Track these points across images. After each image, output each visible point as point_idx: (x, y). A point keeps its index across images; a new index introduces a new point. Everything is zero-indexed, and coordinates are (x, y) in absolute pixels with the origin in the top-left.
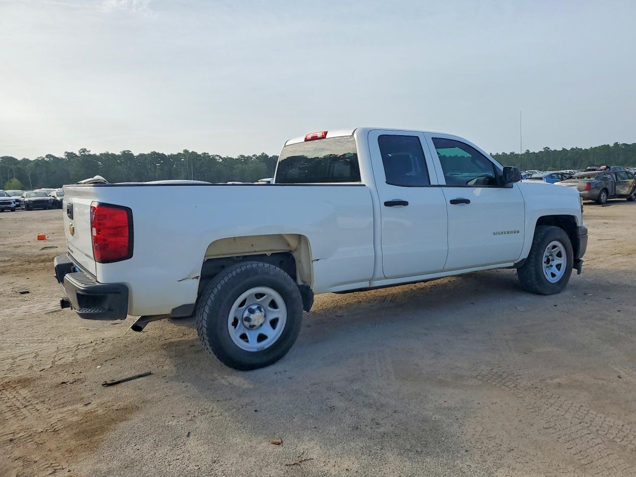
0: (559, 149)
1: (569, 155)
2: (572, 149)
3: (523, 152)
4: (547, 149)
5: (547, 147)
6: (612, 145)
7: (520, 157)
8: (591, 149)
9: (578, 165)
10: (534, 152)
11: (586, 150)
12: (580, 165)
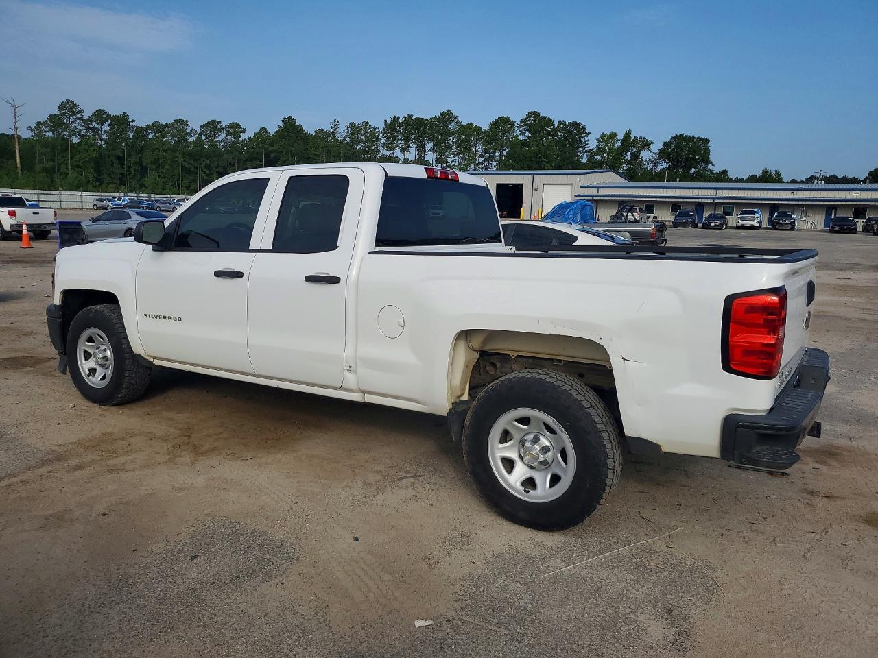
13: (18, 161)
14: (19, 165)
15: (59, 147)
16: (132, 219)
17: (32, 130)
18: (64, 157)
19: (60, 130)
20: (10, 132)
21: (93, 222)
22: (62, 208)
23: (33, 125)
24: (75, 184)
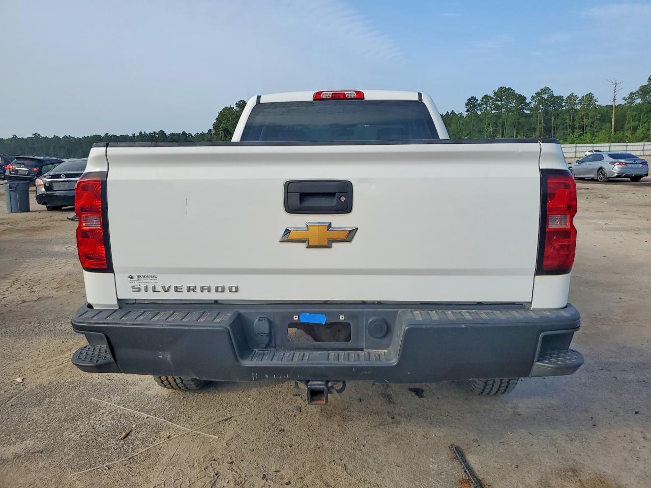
0: (51, 136)
1: (62, 143)
2: (65, 137)
3: (10, 136)
4: (37, 135)
5: (36, 133)
6: (103, 135)
7: (5, 142)
8: (84, 138)
9: (73, 153)
10: (23, 138)
11: (79, 139)
12: (74, 154)
13: (613, 123)
14: (613, 127)
15: (645, 110)
16: (605, 160)
17: (626, 100)
18: (647, 117)
19: (648, 97)
20: (610, 104)
21: (579, 163)
22: (644, 155)
23: (627, 96)
24: (641, 137)
